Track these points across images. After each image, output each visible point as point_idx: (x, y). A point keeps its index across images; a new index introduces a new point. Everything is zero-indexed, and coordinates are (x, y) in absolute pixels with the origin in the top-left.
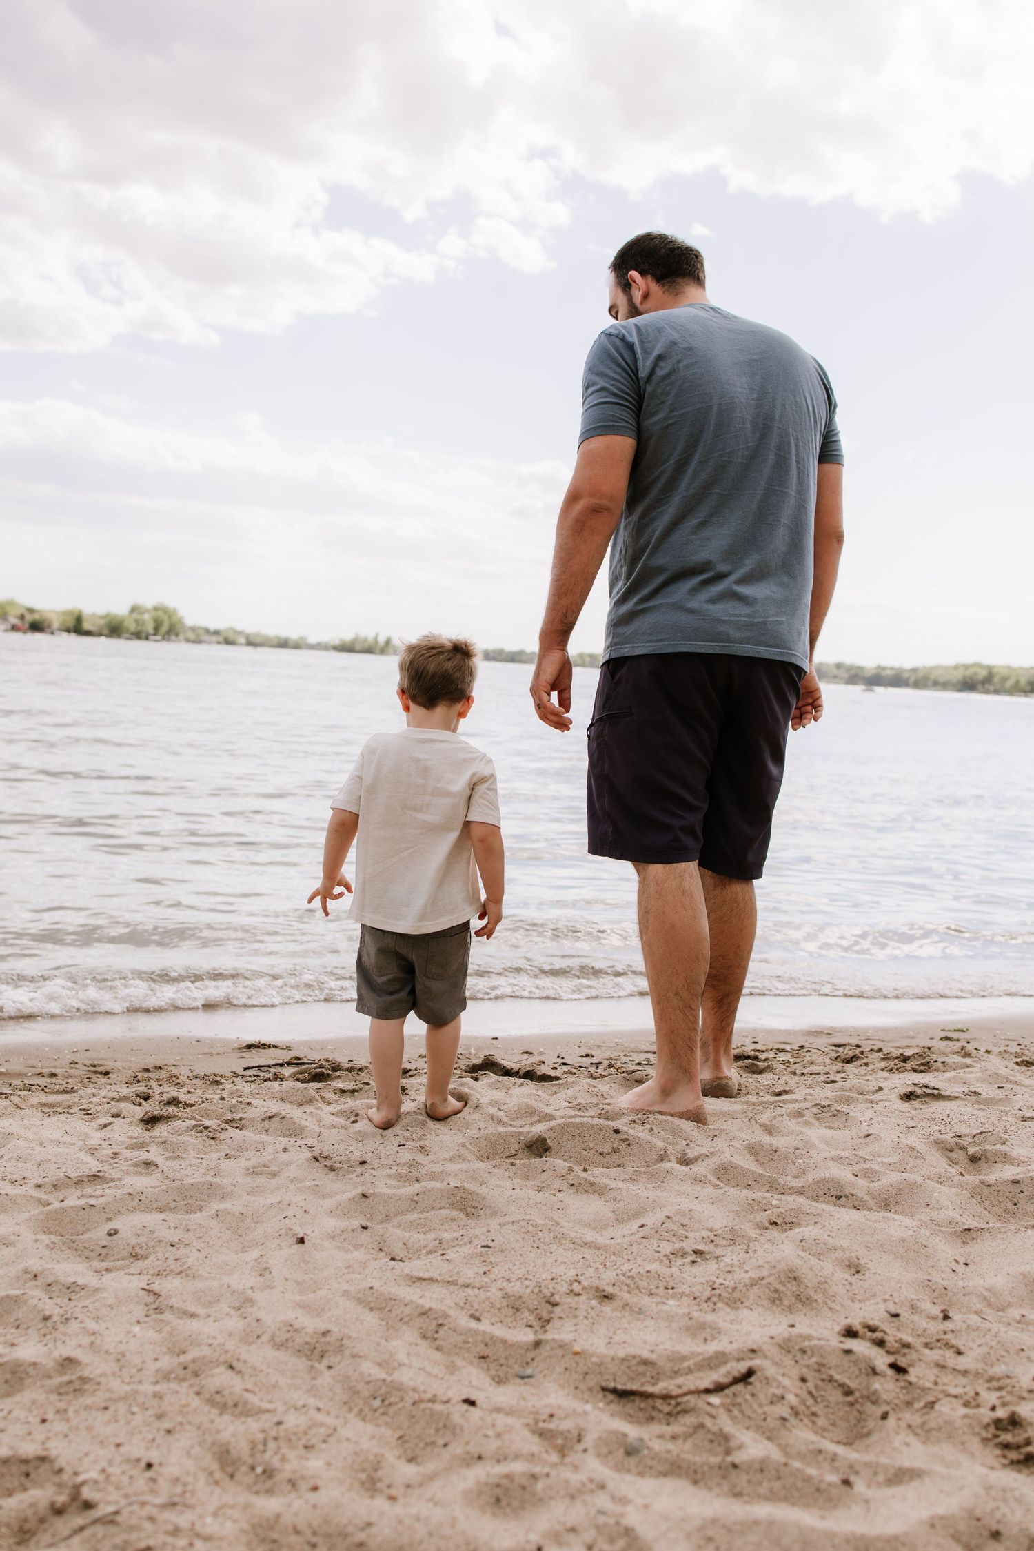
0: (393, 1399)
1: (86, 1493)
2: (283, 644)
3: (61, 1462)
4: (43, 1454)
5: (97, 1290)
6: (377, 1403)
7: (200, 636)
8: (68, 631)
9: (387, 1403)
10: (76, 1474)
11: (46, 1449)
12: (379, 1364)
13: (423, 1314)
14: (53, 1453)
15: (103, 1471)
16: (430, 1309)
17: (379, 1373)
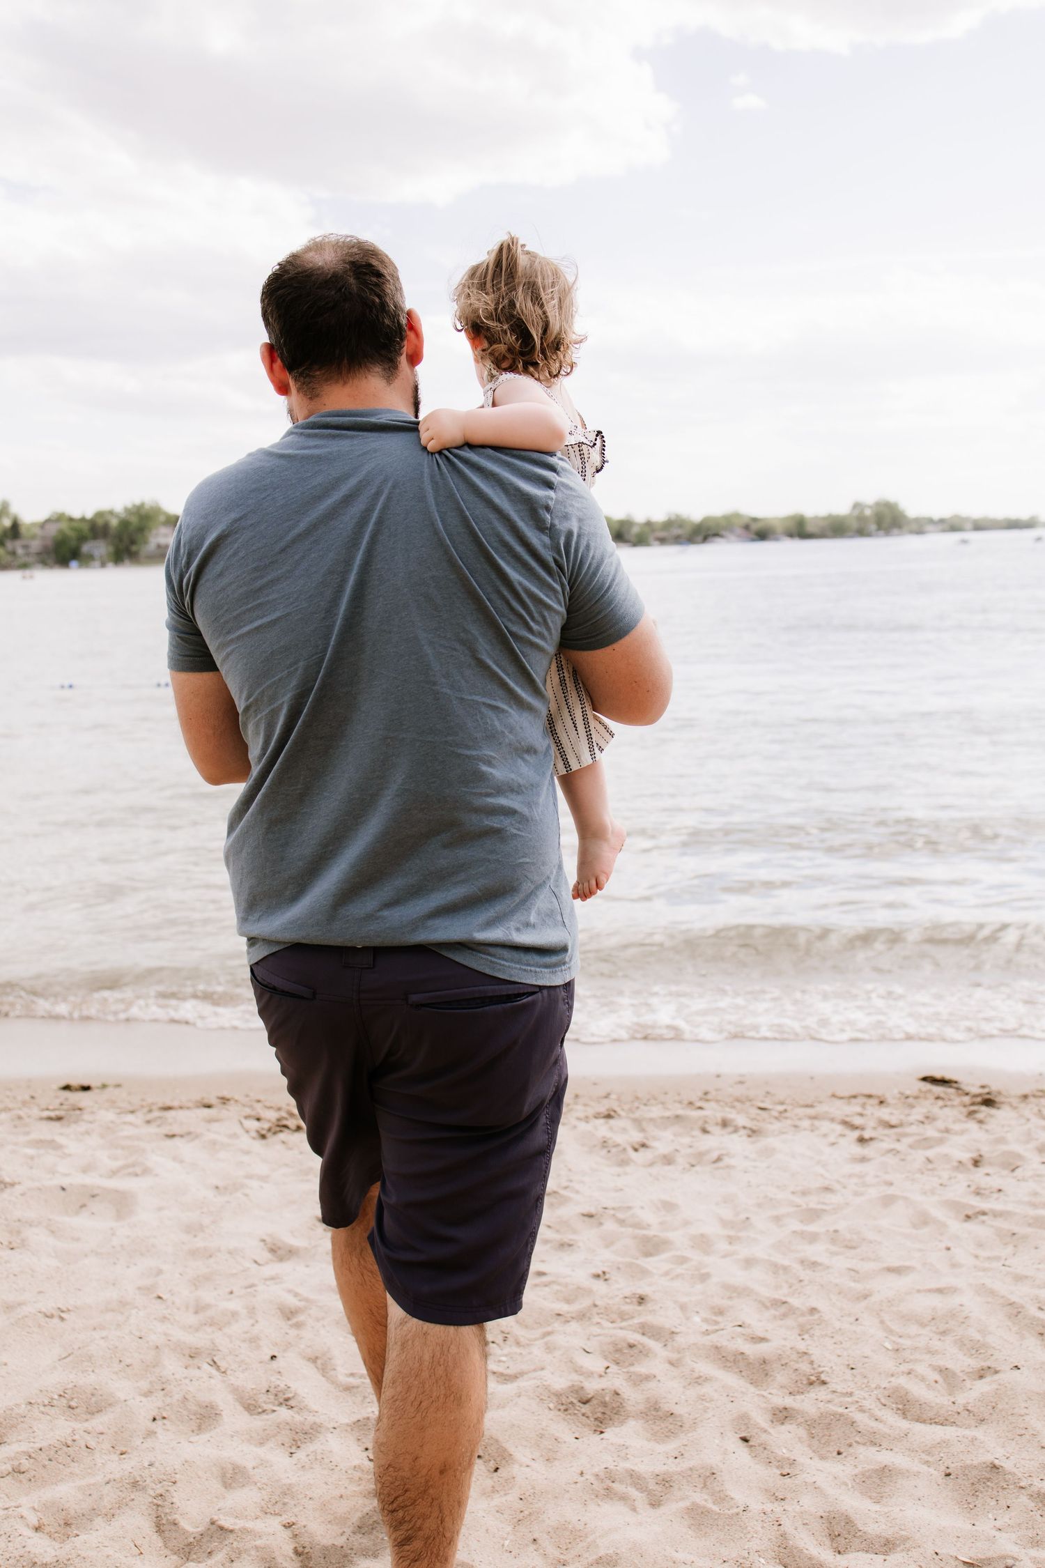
0: (982, 1351)
1: (823, 1377)
2: (1013, 525)
3: (813, 1358)
4: (806, 1351)
5: (828, 1267)
6: (974, 1352)
7: (920, 527)
8: (791, 535)
9: (979, 1352)
10: (819, 1366)
11: (807, 1349)
12: (979, 1331)
13: (1011, 1304)
14: (811, 1352)
15: (831, 1367)
16: (1014, 1303)
17: (978, 1336)
